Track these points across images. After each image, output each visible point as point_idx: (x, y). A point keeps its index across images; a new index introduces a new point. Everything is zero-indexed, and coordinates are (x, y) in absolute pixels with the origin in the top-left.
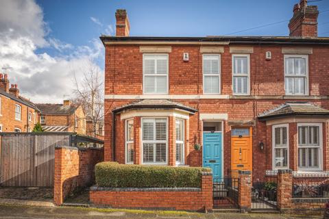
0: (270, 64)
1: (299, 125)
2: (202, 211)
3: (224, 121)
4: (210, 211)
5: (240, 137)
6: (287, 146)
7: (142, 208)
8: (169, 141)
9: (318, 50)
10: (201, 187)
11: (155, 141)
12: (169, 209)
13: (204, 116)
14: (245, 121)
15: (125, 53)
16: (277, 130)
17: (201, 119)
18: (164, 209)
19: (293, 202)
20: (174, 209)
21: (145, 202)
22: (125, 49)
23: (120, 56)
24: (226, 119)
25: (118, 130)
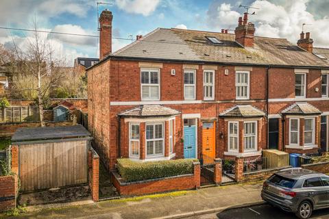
0: (228, 78)
1: (245, 122)
2: (195, 189)
3: (198, 119)
4: (199, 188)
5: (208, 129)
6: (237, 136)
7: (157, 193)
8: (166, 138)
9: (256, 69)
10: (193, 173)
11: (154, 140)
12: (174, 191)
13: (185, 116)
14: (211, 119)
15: (127, 68)
16: (231, 124)
17: (183, 118)
18: (171, 191)
19: (243, 176)
20: (178, 190)
21: (159, 188)
22: (127, 64)
23: (123, 70)
24: (199, 117)
25: (122, 130)
